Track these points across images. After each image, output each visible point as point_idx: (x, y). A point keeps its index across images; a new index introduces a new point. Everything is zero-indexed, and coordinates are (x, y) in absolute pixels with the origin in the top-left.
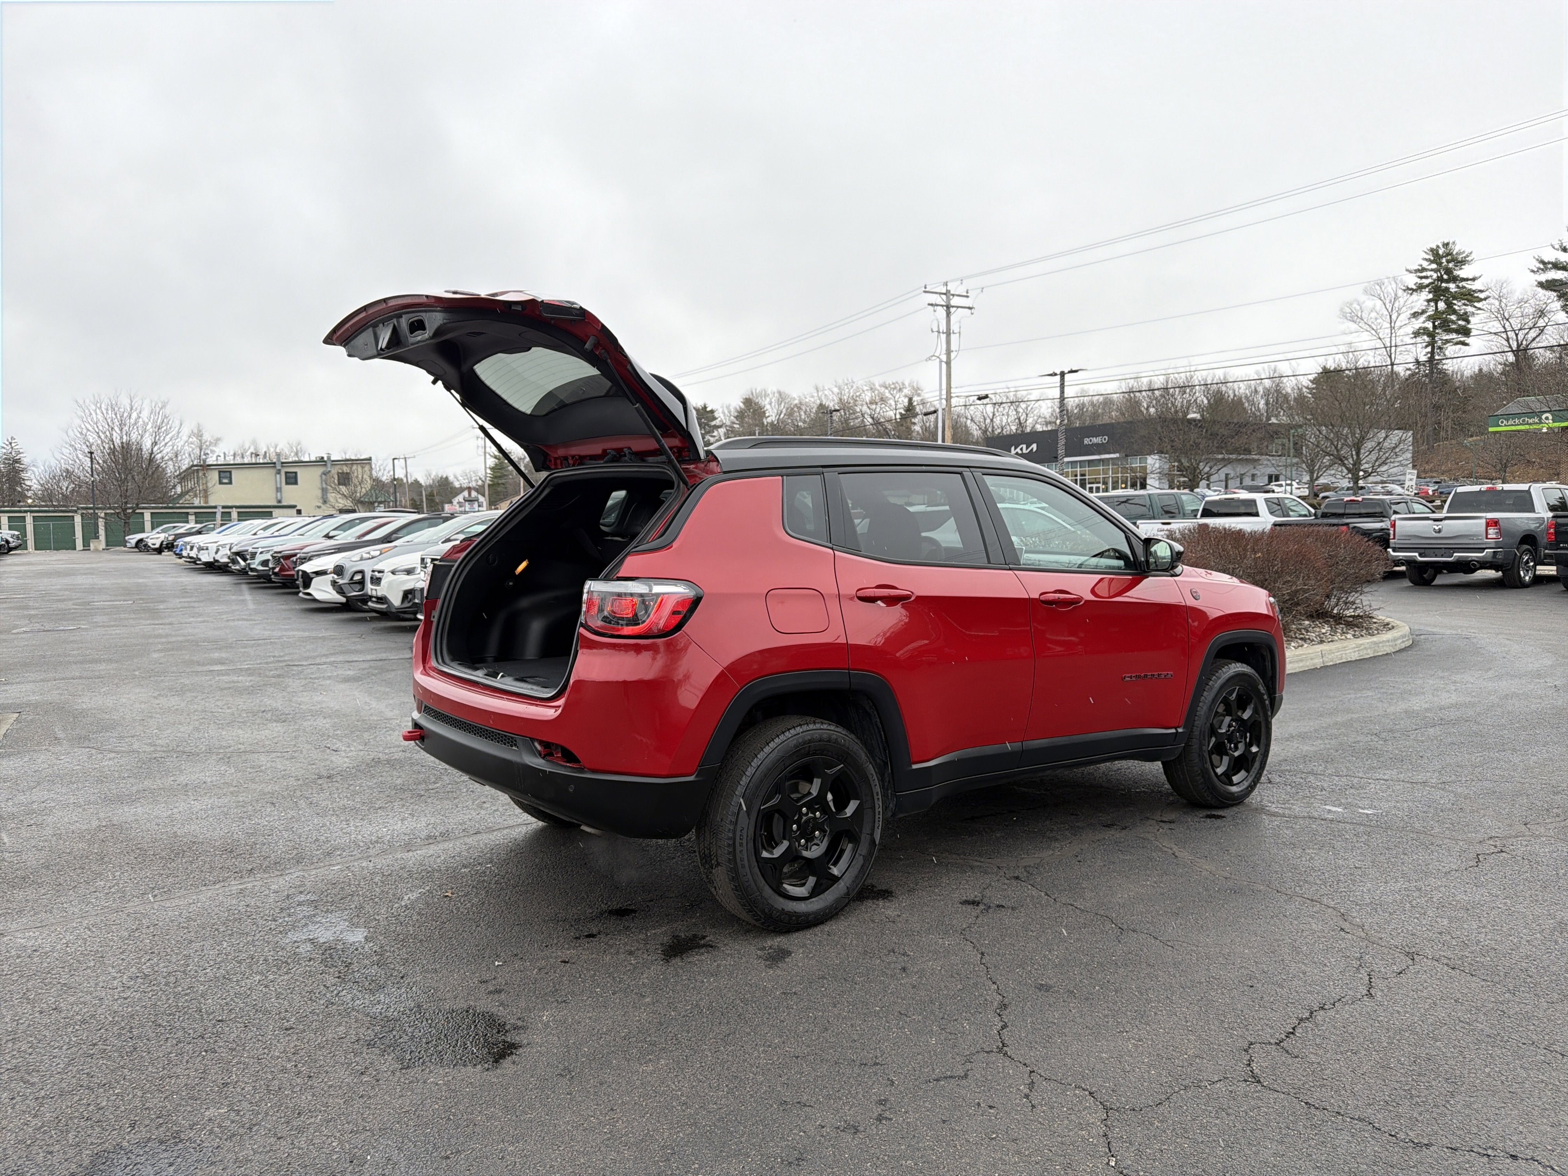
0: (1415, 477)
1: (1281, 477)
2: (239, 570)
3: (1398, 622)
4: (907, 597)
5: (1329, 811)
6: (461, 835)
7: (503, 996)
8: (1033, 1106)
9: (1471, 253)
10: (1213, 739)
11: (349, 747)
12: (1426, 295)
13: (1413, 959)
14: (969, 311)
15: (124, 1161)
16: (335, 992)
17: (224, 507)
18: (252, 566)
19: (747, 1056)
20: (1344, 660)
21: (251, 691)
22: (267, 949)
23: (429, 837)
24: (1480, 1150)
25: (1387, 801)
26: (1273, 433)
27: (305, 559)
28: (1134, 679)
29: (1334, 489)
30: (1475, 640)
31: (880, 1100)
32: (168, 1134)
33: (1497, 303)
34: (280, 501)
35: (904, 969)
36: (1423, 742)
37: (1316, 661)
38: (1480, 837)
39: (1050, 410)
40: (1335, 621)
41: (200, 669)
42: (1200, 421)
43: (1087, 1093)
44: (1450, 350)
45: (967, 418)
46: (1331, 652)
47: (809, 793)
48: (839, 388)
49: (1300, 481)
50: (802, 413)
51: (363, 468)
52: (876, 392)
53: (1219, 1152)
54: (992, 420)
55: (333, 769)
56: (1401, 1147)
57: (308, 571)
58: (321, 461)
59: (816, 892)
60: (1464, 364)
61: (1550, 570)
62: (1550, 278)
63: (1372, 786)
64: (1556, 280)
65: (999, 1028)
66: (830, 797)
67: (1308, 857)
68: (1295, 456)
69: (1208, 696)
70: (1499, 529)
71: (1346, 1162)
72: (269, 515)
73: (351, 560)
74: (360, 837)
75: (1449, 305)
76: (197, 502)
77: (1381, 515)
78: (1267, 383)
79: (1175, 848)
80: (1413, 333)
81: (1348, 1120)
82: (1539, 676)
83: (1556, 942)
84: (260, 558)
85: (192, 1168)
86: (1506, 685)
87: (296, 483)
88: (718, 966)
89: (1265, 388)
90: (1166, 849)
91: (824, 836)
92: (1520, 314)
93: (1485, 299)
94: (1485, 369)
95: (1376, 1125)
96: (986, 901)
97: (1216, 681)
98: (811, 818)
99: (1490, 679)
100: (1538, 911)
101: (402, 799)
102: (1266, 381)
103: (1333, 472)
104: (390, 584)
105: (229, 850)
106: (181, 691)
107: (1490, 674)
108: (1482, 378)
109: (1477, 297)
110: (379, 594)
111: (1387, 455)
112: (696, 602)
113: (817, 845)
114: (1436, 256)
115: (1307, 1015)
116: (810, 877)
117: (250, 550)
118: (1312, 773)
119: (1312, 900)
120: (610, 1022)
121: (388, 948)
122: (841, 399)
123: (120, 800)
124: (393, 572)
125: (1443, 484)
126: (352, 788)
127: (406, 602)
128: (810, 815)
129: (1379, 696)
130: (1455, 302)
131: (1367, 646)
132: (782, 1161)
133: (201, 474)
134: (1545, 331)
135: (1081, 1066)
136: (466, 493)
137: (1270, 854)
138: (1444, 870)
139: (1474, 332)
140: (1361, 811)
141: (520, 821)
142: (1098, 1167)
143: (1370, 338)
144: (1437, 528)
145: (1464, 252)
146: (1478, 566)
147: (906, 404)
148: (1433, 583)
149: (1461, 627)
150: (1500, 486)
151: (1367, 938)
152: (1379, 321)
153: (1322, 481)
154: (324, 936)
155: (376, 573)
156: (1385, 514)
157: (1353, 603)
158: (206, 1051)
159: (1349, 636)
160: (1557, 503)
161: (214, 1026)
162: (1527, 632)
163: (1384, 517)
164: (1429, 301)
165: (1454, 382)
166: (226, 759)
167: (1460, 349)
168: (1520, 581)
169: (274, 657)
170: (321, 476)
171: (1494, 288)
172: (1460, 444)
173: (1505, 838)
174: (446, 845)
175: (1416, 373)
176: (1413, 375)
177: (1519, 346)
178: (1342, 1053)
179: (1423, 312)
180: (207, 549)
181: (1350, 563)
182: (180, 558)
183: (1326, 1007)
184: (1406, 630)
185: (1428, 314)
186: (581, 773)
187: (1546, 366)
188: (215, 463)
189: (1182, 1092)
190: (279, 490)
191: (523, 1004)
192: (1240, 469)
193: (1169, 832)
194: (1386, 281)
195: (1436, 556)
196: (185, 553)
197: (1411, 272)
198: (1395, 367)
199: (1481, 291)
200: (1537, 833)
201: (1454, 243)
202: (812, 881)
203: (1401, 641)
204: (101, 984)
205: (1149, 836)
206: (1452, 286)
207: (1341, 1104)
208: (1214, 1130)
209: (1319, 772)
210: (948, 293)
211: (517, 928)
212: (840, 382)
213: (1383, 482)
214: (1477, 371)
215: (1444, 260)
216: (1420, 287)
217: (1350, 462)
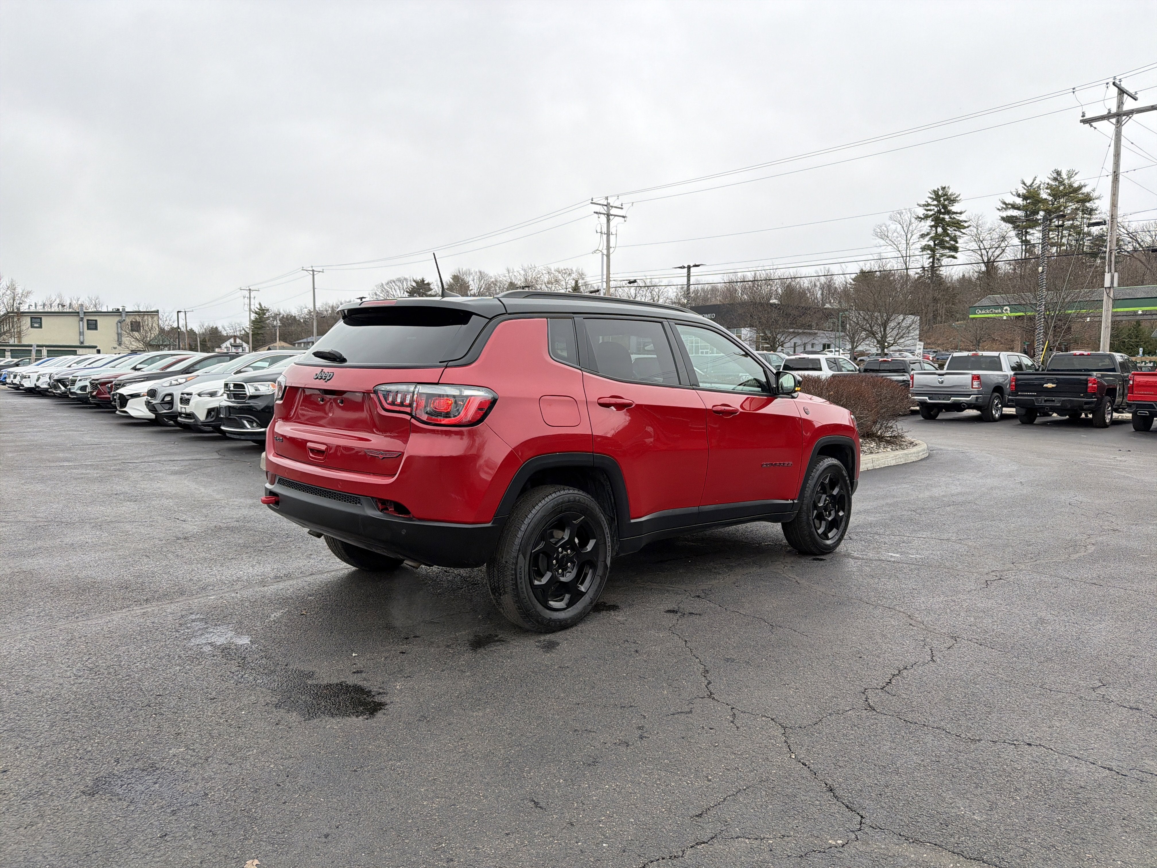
0: (922, 347)
1: (832, 346)
2: (60, 394)
3: (920, 442)
4: (630, 405)
5: (892, 556)
6: (300, 575)
7: (364, 675)
8: (738, 728)
9: (959, 195)
10: (815, 512)
11: (193, 518)
12: (930, 222)
13: (956, 640)
14: (623, 219)
15: (120, 783)
16: (240, 675)
17: (38, 346)
18: (72, 391)
19: (544, 704)
20: (887, 465)
21: (101, 480)
22: (178, 650)
23: (276, 577)
24: (1010, 742)
25: (927, 550)
26: (828, 315)
27: (120, 385)
28: (768, 466)
29: (868, 355)
30: (968, 454)
31: (639, 727)
32: (145, 765)
33: (975, 230)
34: (82, 343)
35: (637, 651)
36: (944, 515)
37: (869, 465)
38: (986, 571)
39: (675, 294)
40: (879, 440)
41: (52, 464)
42: (778, 305)
43: (770, 719)
44: (945, 261)
46: (878, 459)
47: (563, 538)
48: (525, 271)
49: (845, 349)
50: (497, 288)
51: (152, 318)
52: (552, 275)
53: (857, 748)
55: (187, 533)
56: (964, 742)
57: (125, 394)
58: (117, 312)
59: (569, 605)
60: (953, 271)
61: (1012, 411)
62: (1009, 215)
63: (916, 541)
64: (1013, 217)
65: (706, 684)
66: (577, 541)
67: (883, 583)
68: (842, 331)
69: (811, 483)
70: (980, 381)
71: (933, 751)
72: (74, 353)
73: (162, 386)
74: (223, 577)
75: (945, 230)
76: (11, 342)
77: (903, 371)
78: (823, 280)
79: (797, 578)
80: (921, 248)
81: (931, 728)
82: (1011, 476)
83: (1039, 629)
84: (79, 384)
85: (172, 785)
86: (990, 482)
87: (96, 328)
88: (511, 653)
89: (821, 284)
90: (791, 579)
91: (574, 566)
92: (990, 238)
93: (968, 227)
94: (967, 275)
95: (948, 731)
96: (681, 610)
97: (816, 473)
98: (565, 555)
99: (981, 478)
100: (1027, 612)
101: (247, 553)
102: (822, 277)
103: (868, 342)
104: (197, 404)
105: (125, 586)
106: (42, 480)
107: (980, 474)
108: (964, 280)
109: (963, 225)
110: (188, 411)
111: (904, 331)
112: (493, 402)
113: (570, 572)
114: (937, 196)
115: (897, 672)
116: (566, 595)
117: (70, 377)
118: (876, 533)
119: (889, 608)
120: (445, 688)
121: (269, 647)
122: (526, 279)
123: (21, 554)
124: (199, 395)
125: (939, 353)
126: (206, 545)
127: (209, 417)
128: (565, 553)
129: (912, 487)
130: (948, 228)
131: (901, 456)
132: (584, 764)
133: (15, 320)
134: (1005, 251)
135: (763, 704)
136: (232, 340)
137: (858, 581)
138: (967, 590)
139: (960, 249)
140: (911, 556)
141: (341, 566)
142: (785, 759)
143: (893, 250)
144: (940, 380)
145: (955, 194)
146: (966, 406)
147: (573, 285)
148: (937, 418)
149: (958, 446)
150: (980, 353)
151: (926, 629)
152: (899, 239)
153: (860, 348)
154: (220, 641)
155: (186, 395)
156: (906, 370)
157: (891, 427)
158: (156, 714)
159: (889, 450)
160: (1015, 366)
161: (156, 699)
162: (1000, 449)
163: (905, 372)
164: (931, 226)
165: (947, 284)
166: (98, 526)
167: (951, 260)
168: (993, 418)
169: (109, 457)
170: (117, 324)
171: (973, 220)
172: (950, 325)
173: (1002, 571)
174: (291, 582)
175: (922, 276)
176: (919, 278)
177: (989, 259)
178: (921, 692)
179: (928, 234)
180: (29, 377)
181: (889, 400)
182: (5, 385)
183: (907, 668)
184: (924, 446)
185: (931, 235)
186: (411, 521)
187: (1006, 274)
188: (27, 311)
189: (828, 717)
190: (81, 333)
191: (380, 679)
192: (805, 340)
193: (791, 568)
194: (904, 211)
195: (940, 399)
196: (8, 381)
197: (920, 206)
198: (909, 270)
199: (965, 222)
200: (1021, 568)
201: (949, 187)
202: (567, 596)
203: (922, 453)
204: (57, 675)
205: (779, 571)
206: (947, 217)
207: (925, 720)
208: (852, 737)
209: (881, 533)
210: (608, 205)
211: (361, 633)
212: (526, 266)
213: (900, 351)
214: (961, 276)
215: (942, 199)
216: (926, 217)
217: (879, 336)
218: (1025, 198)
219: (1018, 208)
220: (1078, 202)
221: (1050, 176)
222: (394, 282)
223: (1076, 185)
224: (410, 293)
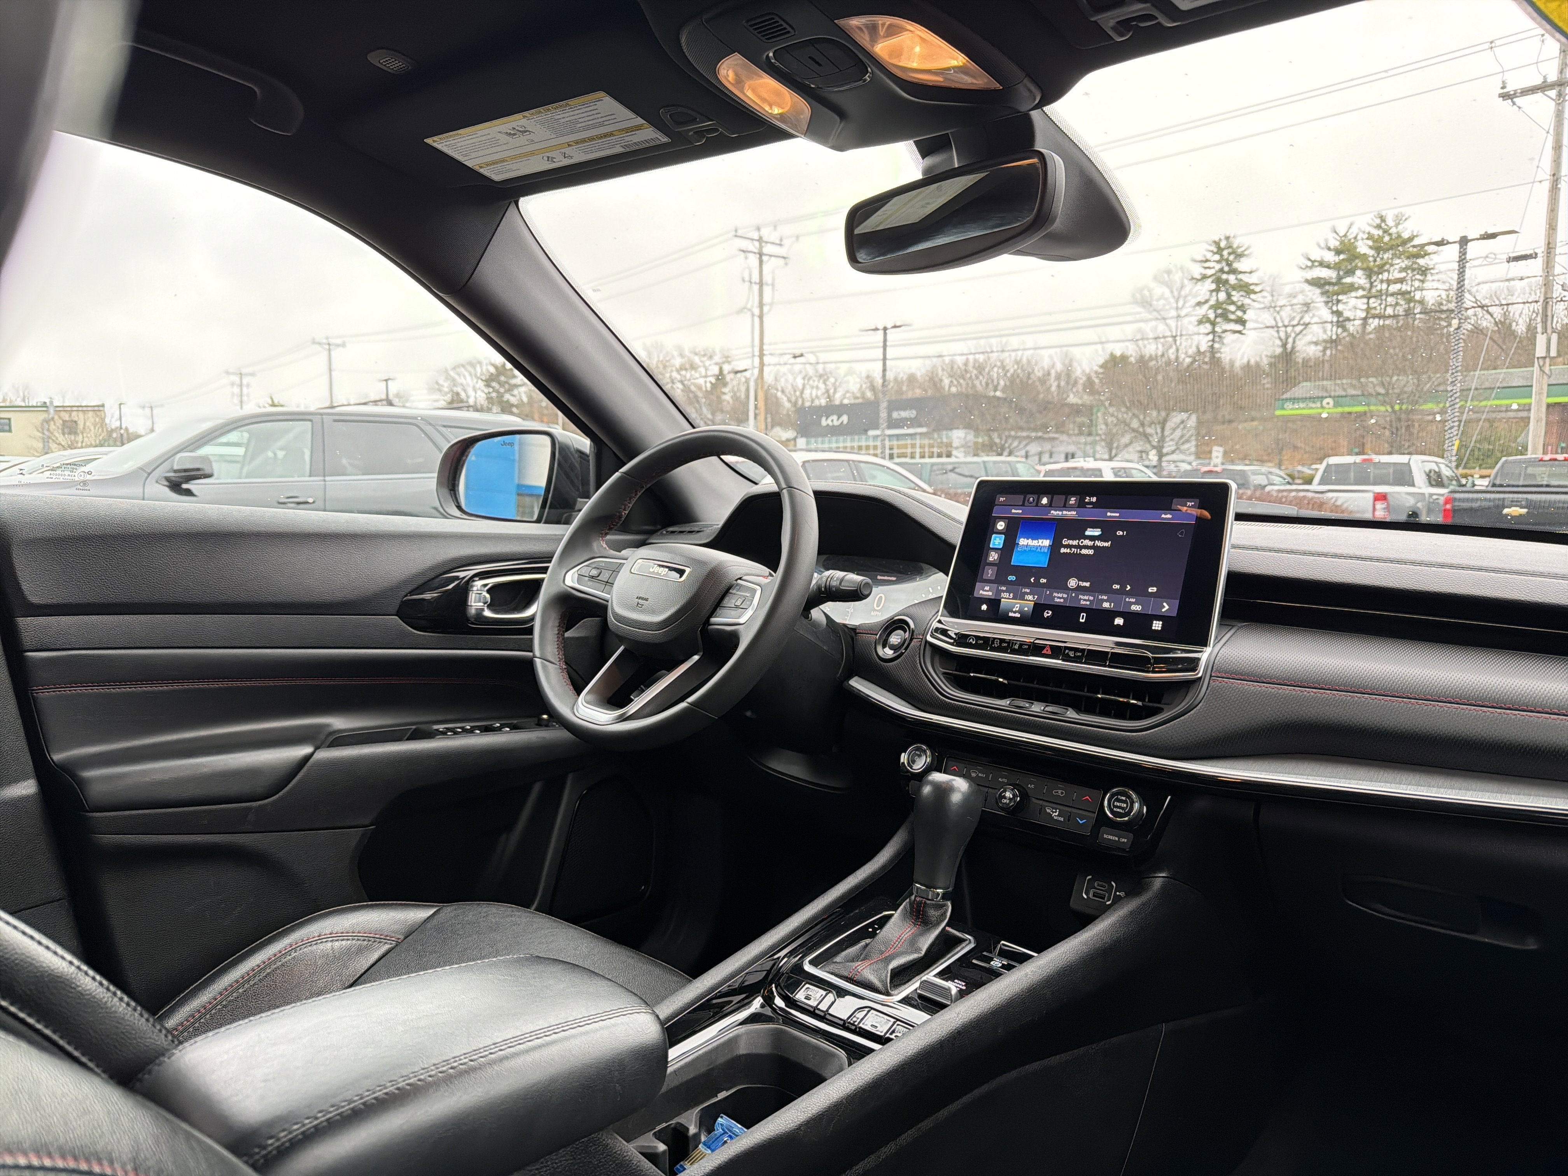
9: (1249, 248)
12: (1209, 285)
14: (783, 262)
33: (1269, 296)
39: (858, 386)
42: (1003, 398)
45: (777, 390)
51: (95, 415)
52: (686, 358)
54: (802, 393)
58: (41, 407)
62: (1315, 276)
64: (1321, 278)
68: (1096, 435)
70: (1388, 503)
75: (1229, 295)
78: (1059, 367)
80: (1197, 320)
89: (1056, 372)
92: (1289, 309)
93: (1260, 292)
94: (1252, 362)
102: (1058, 364)
103: (1131, 450)
108: (1251, 371)
109: (1253, 290)
114: (1218, 248)
130: (1234, 293)
139: (1249, 324)
143: (1158, 325)
145: (1241, 247)
147: (717, 372)
152: (1167, 308)
164: (1212, 291)
165: (1227, 372)
171: (1267, 282)
175: (1198, 361)
176: (1194, 362)
177: (1287, 337)
179: (1206, 301)
185: (1211, 303)
187: (1306, 361)
192: (1040, 446)
194: (1174, 269)
197: (1195, 262)
198: (1179, 353)
199: (1256, 284)
201: (1234, 237)
206: (1232, 278)
210: (760, 240)
215: (1225, 252)
216: (1204, 277)
217: (1155, 440)
218: (1338, 252)
219: (1328, 267)
220: (1408, 258)
221: (1371, 222)
222: (463, 366)
223: (1406, 235)
224: (486, 381)
